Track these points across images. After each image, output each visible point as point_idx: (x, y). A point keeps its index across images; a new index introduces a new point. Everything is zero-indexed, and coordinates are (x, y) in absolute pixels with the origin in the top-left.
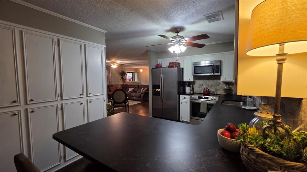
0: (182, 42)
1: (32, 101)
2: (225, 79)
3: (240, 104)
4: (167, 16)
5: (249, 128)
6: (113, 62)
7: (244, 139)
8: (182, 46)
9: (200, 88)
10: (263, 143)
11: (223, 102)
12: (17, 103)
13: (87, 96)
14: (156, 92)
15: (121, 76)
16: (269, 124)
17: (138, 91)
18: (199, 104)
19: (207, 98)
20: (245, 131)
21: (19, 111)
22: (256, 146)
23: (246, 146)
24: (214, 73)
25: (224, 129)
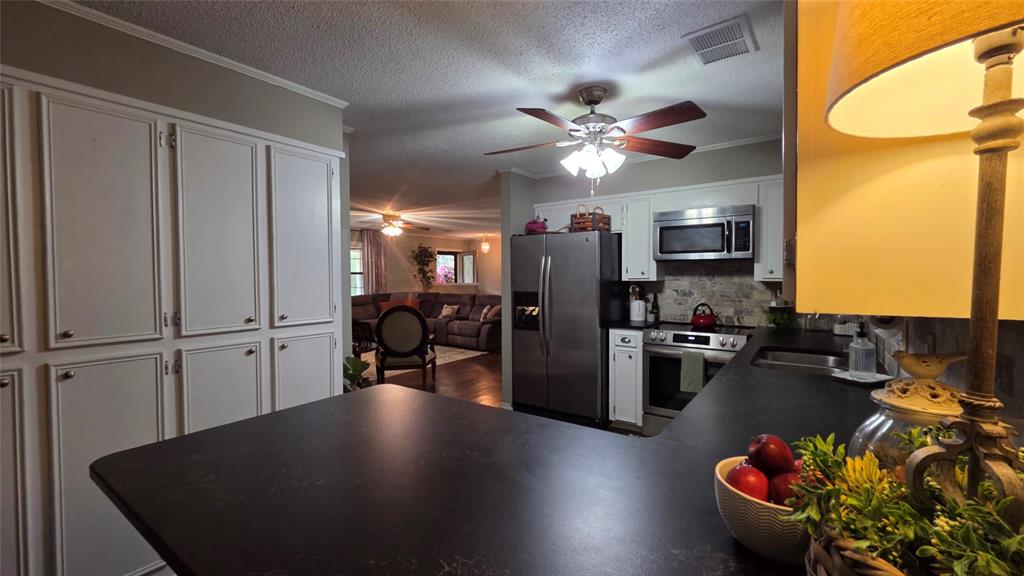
0: (608, 135)
1: (67, 340)
2: (772, 272)
3: (827, 361)
4: (548, 41)
5: (848, 459)
6: (387, 218)
7: (824, 512)
8: (609, 151)
9: (680, 304)
10: (911, 535)
11: (762, 352)
12: (8, 344)
13: (272, 326)
14: (524, 318)
15: (419, 264)
16: (940, 444)
17: (470, 317)
18: (675, 362)
19: (706, 341)
20: (830, 470)
21: (16, 374)
22: (876, 549)
23: (829, 545)
24: (729, 251)
25: (743, 458)
